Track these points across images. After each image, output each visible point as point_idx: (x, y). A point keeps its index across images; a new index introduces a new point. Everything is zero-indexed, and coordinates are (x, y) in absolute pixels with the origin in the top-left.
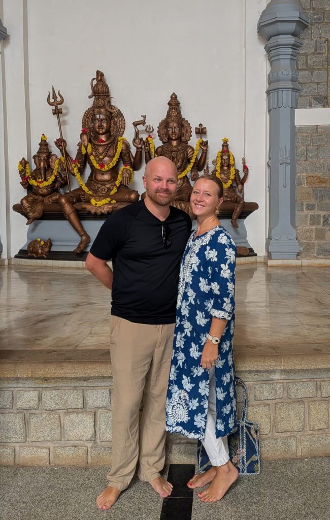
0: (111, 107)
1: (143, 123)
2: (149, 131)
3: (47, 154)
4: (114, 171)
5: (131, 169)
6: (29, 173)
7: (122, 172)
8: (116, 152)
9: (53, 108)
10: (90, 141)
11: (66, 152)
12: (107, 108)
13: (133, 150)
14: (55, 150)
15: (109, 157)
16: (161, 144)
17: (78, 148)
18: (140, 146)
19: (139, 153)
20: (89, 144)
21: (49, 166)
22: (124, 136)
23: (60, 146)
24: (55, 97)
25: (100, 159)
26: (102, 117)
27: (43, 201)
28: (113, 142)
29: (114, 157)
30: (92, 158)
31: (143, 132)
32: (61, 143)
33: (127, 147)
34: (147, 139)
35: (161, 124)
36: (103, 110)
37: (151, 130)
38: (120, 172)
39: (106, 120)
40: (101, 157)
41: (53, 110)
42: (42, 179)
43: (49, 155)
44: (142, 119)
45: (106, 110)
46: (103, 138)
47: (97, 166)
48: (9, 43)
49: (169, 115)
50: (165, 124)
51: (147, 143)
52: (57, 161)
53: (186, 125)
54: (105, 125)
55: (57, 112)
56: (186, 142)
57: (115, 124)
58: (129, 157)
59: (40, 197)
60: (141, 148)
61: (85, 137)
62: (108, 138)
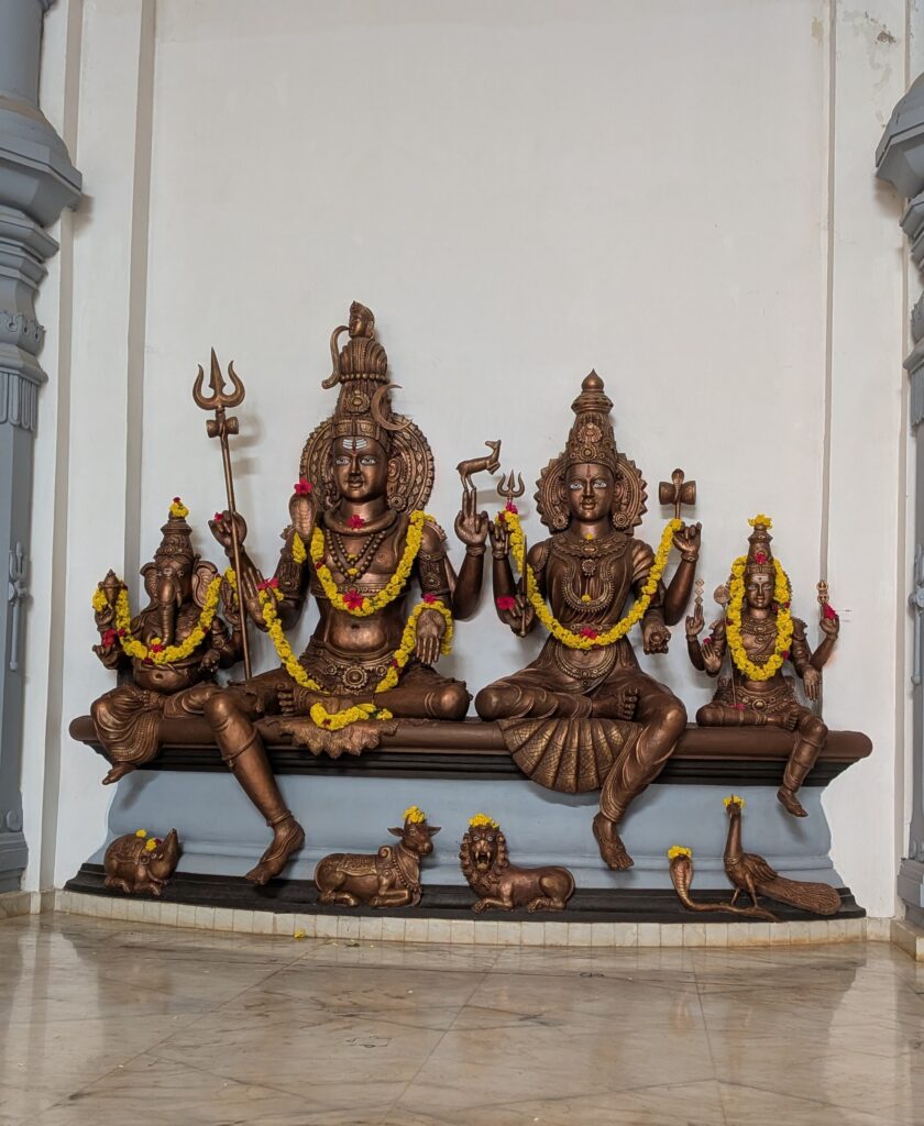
0: (392, 417)
1: (491, 464)
2: (509, 491)
3: (184, 560)
4: (393, 616)
5: (448, 612)
6: (127, 621)
7: (418, 619)
8: (400, 558)
9: (211, 415)
10: (320, 521)
11: (243, 555)
12: (379, 418)
13: (457, 554)
14: (212, 551)
15: (379, 571)
16: (544, 534)
17: (283, 543)
18: (478, 538)
19: (474, 560)
20: (318, 530)
21: (189, 599)
22: (430, 510)
23: (225, 534)
24: (217, 383)
25: (347, 578)
26: (362, 444)
27: (162, 709)
28: (392, 527)
29: (395, 572)
30: (323, 573)
31: (488, 496)
32: (229, 526)
33: (438, 542)
34: (501, 517)
35: (546, 474)
36: (364, 425)
37: (517, 489)
38: (411, 621)
39: (375, 455)
40: (353, 571)
41: (209, 422)
42: (162, 638)
43: (192, 564)
44: (489, 452)
45: (375, 425)
46: (363, 512)
47: (338, 600)
48: (87, 220)
49: (574, 440)
50: (561, 473)
51: (500, 531)
52: (216, 583)
53: (627, 473)
54: (369, 472)
55: (222, 430)
56: (627, 530)
57: (403, 471)
58: (442, 574)
59: (154, 697)
60: (482, 544)
61: (304, 506)
62: (377, 514)
